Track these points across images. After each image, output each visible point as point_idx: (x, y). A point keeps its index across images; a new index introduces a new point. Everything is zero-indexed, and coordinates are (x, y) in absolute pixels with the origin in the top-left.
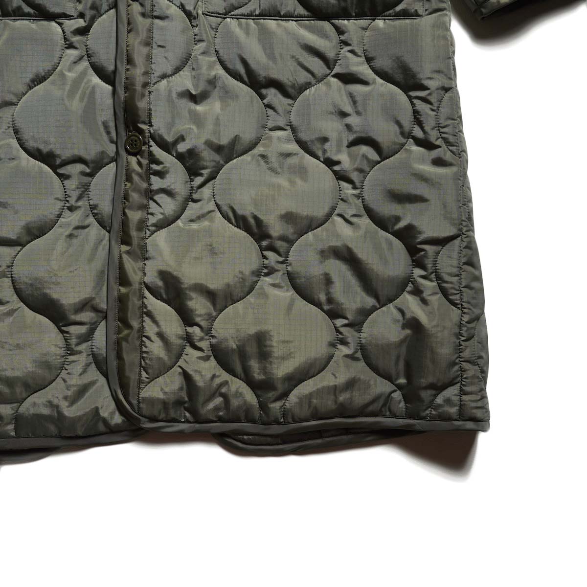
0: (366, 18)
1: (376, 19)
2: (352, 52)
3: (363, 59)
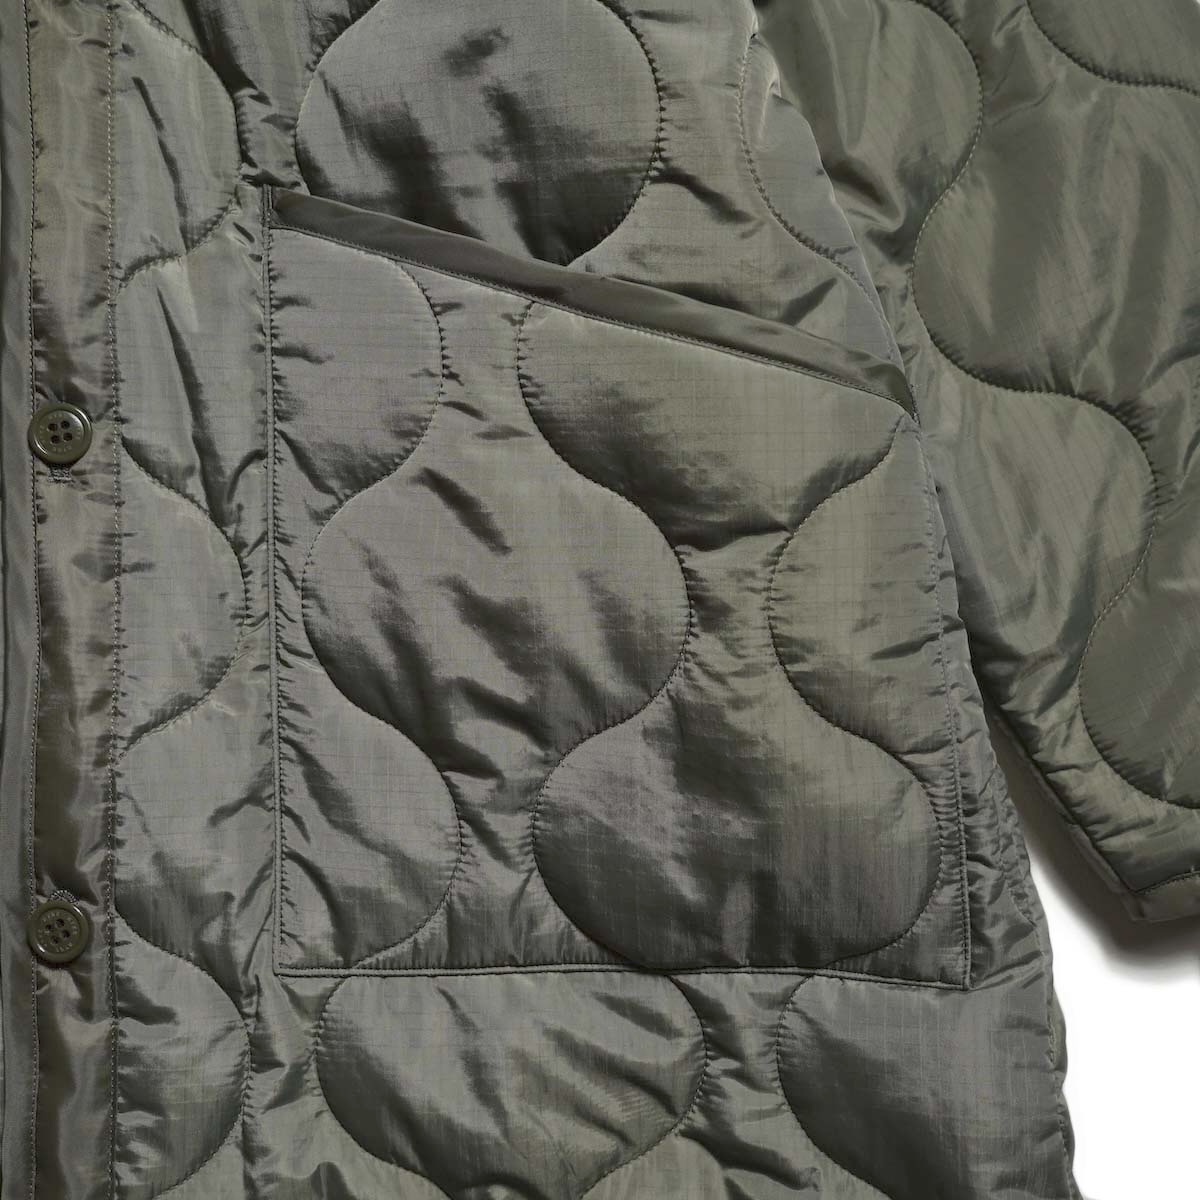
0: (783, 970)
1: (814, 974)
2: (741, 1076)
3: (779, 1098)
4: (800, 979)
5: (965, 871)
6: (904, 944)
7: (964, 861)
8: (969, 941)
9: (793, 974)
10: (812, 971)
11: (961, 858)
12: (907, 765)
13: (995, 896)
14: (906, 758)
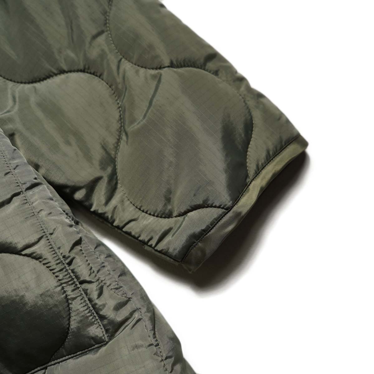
1: (47, 366)
4: (43, 371)
5: (82, 290)
6: (71, 335)
7: (79, 286)
8: (99, 321)
9: (39, 370)
10: (45, 366)
11: (76, 285)
12: (26, 255)
13: (100, 294)
14: (23, 253)
